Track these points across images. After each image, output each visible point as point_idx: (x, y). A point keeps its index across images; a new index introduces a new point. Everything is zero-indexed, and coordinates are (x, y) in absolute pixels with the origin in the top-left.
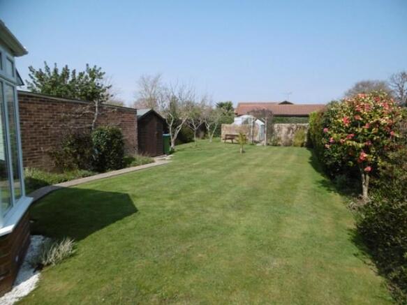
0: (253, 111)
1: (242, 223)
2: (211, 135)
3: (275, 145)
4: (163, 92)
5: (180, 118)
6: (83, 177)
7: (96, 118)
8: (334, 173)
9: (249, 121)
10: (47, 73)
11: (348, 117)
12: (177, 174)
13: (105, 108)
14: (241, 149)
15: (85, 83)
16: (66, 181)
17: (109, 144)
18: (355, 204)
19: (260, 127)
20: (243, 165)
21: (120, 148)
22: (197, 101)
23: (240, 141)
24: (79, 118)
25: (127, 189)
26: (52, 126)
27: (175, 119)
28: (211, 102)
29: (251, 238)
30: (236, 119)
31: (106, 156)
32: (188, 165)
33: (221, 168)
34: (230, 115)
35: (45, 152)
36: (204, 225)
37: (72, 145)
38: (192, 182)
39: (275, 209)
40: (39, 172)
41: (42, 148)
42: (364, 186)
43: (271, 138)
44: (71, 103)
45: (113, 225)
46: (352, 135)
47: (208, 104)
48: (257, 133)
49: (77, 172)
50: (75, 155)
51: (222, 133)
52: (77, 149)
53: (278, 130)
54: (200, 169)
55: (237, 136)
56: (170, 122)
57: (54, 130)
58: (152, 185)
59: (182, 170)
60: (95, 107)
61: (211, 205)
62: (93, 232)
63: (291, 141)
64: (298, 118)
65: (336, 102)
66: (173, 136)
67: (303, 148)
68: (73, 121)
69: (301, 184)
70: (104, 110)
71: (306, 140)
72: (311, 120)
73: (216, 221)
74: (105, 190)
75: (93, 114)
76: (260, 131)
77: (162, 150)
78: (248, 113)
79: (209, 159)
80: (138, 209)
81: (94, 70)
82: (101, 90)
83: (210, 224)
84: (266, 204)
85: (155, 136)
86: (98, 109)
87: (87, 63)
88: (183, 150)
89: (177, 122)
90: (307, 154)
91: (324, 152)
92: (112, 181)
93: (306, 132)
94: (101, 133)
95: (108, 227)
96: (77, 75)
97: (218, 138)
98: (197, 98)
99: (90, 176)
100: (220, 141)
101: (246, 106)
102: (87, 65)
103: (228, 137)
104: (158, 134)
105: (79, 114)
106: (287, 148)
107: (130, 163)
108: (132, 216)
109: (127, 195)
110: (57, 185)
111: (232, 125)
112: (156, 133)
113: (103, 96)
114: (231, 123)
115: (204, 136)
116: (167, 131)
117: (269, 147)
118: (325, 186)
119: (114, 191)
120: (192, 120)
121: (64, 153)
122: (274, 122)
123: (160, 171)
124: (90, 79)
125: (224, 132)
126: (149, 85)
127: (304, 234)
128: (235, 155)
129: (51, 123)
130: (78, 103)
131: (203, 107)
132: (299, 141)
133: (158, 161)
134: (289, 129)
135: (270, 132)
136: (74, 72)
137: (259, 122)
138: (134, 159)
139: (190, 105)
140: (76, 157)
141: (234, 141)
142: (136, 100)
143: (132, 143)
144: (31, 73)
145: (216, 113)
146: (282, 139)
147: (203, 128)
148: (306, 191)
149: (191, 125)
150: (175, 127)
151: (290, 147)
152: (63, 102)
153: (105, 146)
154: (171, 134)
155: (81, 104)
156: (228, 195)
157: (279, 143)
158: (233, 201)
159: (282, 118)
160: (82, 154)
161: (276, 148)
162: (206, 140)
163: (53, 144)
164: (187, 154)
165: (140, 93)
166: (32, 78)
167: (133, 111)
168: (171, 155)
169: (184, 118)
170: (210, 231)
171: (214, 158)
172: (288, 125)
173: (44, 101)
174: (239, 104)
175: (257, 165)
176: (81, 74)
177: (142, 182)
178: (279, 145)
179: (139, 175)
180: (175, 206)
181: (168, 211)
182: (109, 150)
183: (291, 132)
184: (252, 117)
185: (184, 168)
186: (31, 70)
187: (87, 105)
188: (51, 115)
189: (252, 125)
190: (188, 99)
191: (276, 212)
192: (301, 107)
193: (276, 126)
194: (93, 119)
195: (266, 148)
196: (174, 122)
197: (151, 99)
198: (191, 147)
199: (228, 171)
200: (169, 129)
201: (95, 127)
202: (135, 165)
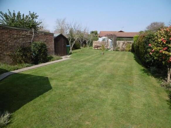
0: (108, 35)
1: (109, 97)
2: (88, 45)
3: (117, 50)
4: (67, 26)
5: (74, 38)
6: (27, 67)
7: (33, 38)
8: (149, 66)
9: (105, 39)
10: (10, 15)
11: (164, 38)
12: (73, 65)
13: (37, 33)
14: (102, 53)
15: (29, 20)
16: (17, 69)
17: (40, 51)
18: (164, 84)
19: (110, 42)
20: (104, 60)
21: (46, 53)
22: (82, 30)
23: (102, 49)
24: (24, 37)
25: (47, 74)
26: (9, 41)
27: (72, 38)
28: (88, 31)
29: (116, 108)
30: (99, 38)
31: (38, 57)
32: (78, 60)
33: (94, 62)
34: (96, 37)
35: (7, 55)
36: (87, 98)
37: (20, 51)
38: (80, 70)
39: (125, 87)
40: (4, 65)
41: (5, 53)
42: (168, 74)
43: (115, 47)
44: (20, 30)
45: (37, 99)
46: (166, 48)
47: (87, 32)
48: (109, 45)
49: (24, 65)
50: (22, 56)
51: (93, 45)
52: (23, 53)
53: (119, 44)
54: (84, 63)
55: (101, 46)
56: (69, 40)
57: (11, 43)
58: (61, 72)
59: (75, 63)
60: (32, 32)
61: (90, 85)
62: (25, 103)
63: (124, 49)
64: (127, 38)
65: (143, 32)
66: (71, 46)
67: (130, 52)
68: (21, 39)
69: (134, 72)
70: (38, 34)
71: (131, 48)
72: (134, 39)
73: (94, 95)
74: (36, 75)
75: (32, 36)
76: (110, 44)
77: (66, 52)
78: (105, 36)
79: (88, 57)
80: (52, 87)
81: (33, 14)
82: (37, 24)
83: (91, 98)
84: (119, 84)
85: (63, 46)
86: (34, 33)
87: (30, 11)
88: (76, 53)
89: (73, 40)
90: (132, 55)
91: (144, 55)
92: (41, 69)
93: (131, 45)
94: (36, 45)
95: (34, 100)
96: (25, 16)
97: (91, 47)
98: (82, 29)
99: (30, 66)
100: (92, 48)
101: (104, 32)
102: (30, 12)
103: (96, 47)
104: (64, 46)
105: (24, 35)
106: (123, 52)
107: (51, 59)
108: (49, 91)
109: (47, 78)
110: (12, 72)
111: (98, 41)
112: (63, 45)
113: (38, 27)
114: (97, 40)
115: (85, 46)
116: (68, 44)
117: (114, 51)
118: (146, 73)
119: (41, 75)
120: (80, 39)
121: (17, 55)
122: (116, 40)
123: (65, 64)
124: (31, 19)
125: (94, 44)
126: (61, 23)
127: (144, 105)
128: (99, 55)
129: (9, 40)
130: (23, 30)
131: (84, 33)
132: (128, 49)
133: (64, 58)
134: (124, 43)
135: (115, 44)
136: (23, 15)
137: (110, 40)
138: (52, 58)
139: (79, 32)
140: (23, 57)
141: (99, 48)
142: (55, 30)
143: (51, 50)
144: (2, 15)
145: (90, 36)
146: (120, 48)
147: (85, 42)
148: (137, 75)
149: (79, 41)
150: (72, 42)
151: (124, 52)
152: (15, 29)
153: (38, 52)
154: (70, 45)
155: (25, 30)
156: (99, 78)
157: (119, 49)
158: (102, 82)
159: (120, 38)
160: (26, 56)
161: (117, 52)
162: (86, 48)
163: (11, 50)
164: (77, 54)
165: (57, 26)
166: (2, 17)
167: (52, 34)
168: (70, 55)
169: (76, 38)
170: (91, 103)
171: (90, 57)
172: (123, 41)
173: (4, 29)
174: (100, 32)
175: (110, 61)
176: (27, 16)
177: (55, 70)
178: (119, 51)
179: (55, 66)
180: (72, 85)
181: (68, 88)
182: (40, 53)
183: (124, 45)
184: (107, 38)
185: (76, 62)
186: (1, 14)
187: (28, 31)
188: (9, 36)
189: (107, 41)
190: (78, 29)
191: (126, 89)
192: (128, 33)
193: (117, 42)
194: (32, 38)
195: (113, 52)
196: (72, 40)
197: (61, 29)
198: (79, 51)
199: (97, 64)
200: (69, 43)
201: (33, 42)
202: (53, 61)
